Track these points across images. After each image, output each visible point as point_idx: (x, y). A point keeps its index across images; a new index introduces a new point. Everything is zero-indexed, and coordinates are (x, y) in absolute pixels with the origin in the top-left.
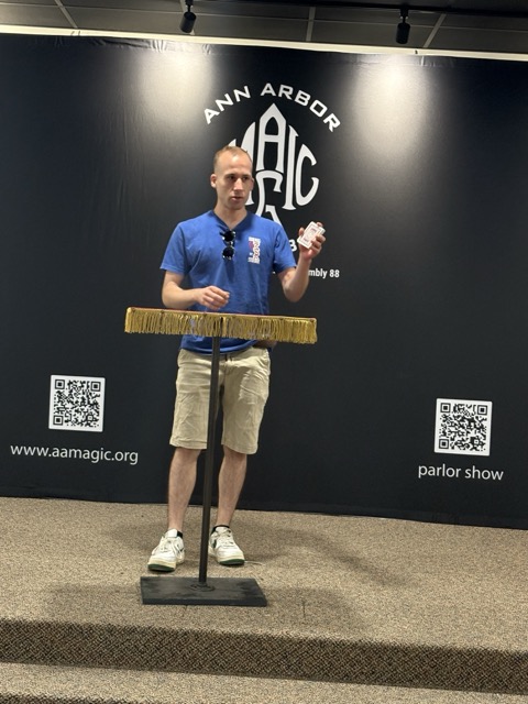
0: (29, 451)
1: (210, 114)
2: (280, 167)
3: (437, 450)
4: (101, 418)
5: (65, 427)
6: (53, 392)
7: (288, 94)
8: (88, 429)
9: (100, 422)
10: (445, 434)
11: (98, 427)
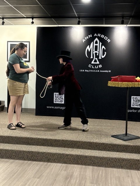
0: (50, 107)
1: (84, 40)
2: (98, 50)
3: (132, 107)
4: (64, 101)
5: (57, 103)
6: (54, 96)
7: (99, 36)
8: (61, 103)
9: (64, 102)
10: (133, 103)
11: (63, 103)
